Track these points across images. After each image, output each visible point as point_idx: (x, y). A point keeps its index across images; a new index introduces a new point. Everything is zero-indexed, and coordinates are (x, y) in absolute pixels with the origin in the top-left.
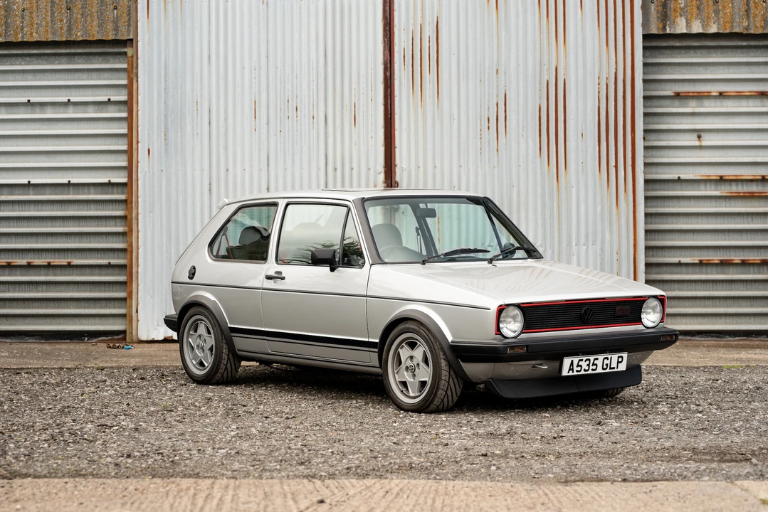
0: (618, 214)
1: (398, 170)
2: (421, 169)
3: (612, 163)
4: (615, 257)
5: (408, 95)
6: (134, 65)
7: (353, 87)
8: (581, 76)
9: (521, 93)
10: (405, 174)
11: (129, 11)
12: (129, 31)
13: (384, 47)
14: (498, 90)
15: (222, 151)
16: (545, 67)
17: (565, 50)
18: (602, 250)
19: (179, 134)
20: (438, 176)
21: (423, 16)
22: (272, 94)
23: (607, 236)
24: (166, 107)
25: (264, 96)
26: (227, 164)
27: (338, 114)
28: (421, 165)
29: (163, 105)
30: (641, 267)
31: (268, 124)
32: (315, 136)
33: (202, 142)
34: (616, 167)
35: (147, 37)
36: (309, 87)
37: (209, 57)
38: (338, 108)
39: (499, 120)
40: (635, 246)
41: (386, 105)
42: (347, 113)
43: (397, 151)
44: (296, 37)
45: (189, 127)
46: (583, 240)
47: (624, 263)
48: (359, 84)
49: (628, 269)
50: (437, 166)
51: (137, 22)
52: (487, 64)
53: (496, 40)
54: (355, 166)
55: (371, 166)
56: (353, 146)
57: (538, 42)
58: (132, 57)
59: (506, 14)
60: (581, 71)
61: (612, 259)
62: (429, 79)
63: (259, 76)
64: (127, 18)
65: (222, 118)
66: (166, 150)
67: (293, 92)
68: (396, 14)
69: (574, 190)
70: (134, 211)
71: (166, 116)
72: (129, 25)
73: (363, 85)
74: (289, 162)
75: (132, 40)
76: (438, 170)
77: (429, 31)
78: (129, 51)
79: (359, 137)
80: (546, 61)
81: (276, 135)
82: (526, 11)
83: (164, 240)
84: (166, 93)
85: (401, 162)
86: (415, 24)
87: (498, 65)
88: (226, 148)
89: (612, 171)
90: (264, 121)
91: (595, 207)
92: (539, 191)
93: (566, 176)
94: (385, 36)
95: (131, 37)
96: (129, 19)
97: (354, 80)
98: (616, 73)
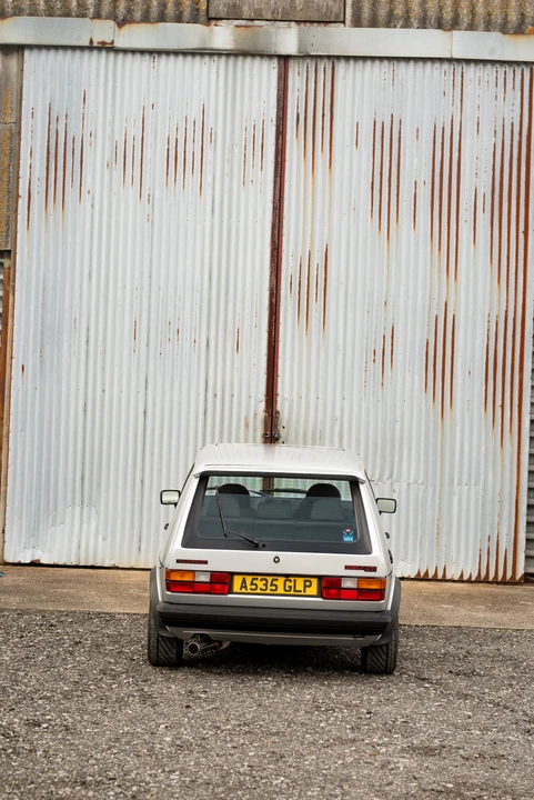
0: (502, 455)
1: (279, 399)
2: (303, 401)
3: (499, 402)
4: (497, 498)
5: (294, 324)
6: (11, 278)
7: (238, 311)
8: (471, 312)
9: (409, 326)
10: (287, 403)
11: (8, 220)
12: (7, 242)
13: (271, 272)
14: (386, 323)
15: (99, 371)
16: (435, 301)
17: (456, 285)
18: (484, 490)
19: (56, 351)
20: (320, 408)
21: (312, 243)
22: (152, 315)
23: (490, 477)
24: (43, 323)
25: (145, 316)
26: (103, 385)
27: (220, 339)
28: (303, 395)
29: (40, 321)
30: (523, 509)
31: (148, 345)
32: (196, 361)
33: (79, 360)
34: (502, 406)
35: (26, 250)
36: (192, 309)
37: (90, 274)
38: (221, 333)
39: (385, 354)
40: (518, 488)
41: (270, 333)
42: (229, 339)
43: (279, 379)
44: (181, 257)
45: (65, 345)
46: (465, 480)
47: (506, 505)
48: (243, 309)
49: (510, 512)
50: (320, 396)
51: (16, 233)
52: (376, 295)
53: (385, 272)
54: (236, 393)
55: (252, 393)
56: (235, 373)
57: (429, 276)
58: (9, 268)
59: (397, 245)
60: (471, 307)
61: (493, 500)
62: (316, 307)
63: (141, 295)
64: (5, 229)
65: (100, 338)
66: (41, 367)
67: (175, 315)
68: (284, 238)
69: (458, 428)
70: (5, 428)
71: (42, 333)
72: (7, 236)
73: (247, 311)
74: (168, 387)
75: (9, 251)
76: (320, 401)
77: (318, 259)
78: (7, 262)
79: (241, 364)
80: (436, 296)
81: (155, 357)
82: (417, 244)
83: (35, 460)
84: (43, 308)
85: (283, 391)
86: (303, 250)
87: (387, 297)
88: (103, 369)
89: (499, 410)
90: (144, 343)
91: (479, 447)
92: (423, 428)
93: (451, 414)
94: (272, 261)
95: (9, 248)
96: (8, 230)
97: (239, 305)
98: (506, 312)
